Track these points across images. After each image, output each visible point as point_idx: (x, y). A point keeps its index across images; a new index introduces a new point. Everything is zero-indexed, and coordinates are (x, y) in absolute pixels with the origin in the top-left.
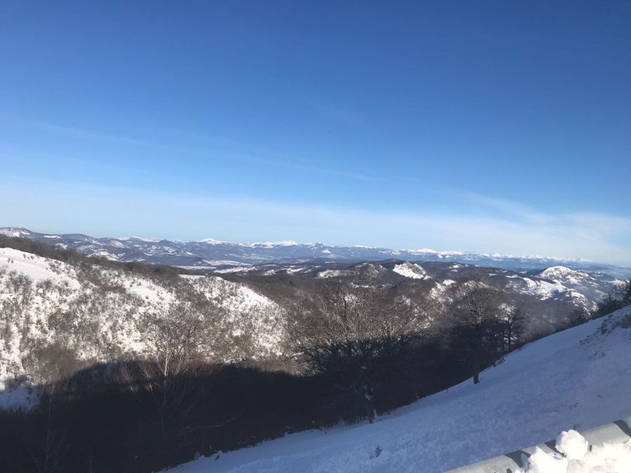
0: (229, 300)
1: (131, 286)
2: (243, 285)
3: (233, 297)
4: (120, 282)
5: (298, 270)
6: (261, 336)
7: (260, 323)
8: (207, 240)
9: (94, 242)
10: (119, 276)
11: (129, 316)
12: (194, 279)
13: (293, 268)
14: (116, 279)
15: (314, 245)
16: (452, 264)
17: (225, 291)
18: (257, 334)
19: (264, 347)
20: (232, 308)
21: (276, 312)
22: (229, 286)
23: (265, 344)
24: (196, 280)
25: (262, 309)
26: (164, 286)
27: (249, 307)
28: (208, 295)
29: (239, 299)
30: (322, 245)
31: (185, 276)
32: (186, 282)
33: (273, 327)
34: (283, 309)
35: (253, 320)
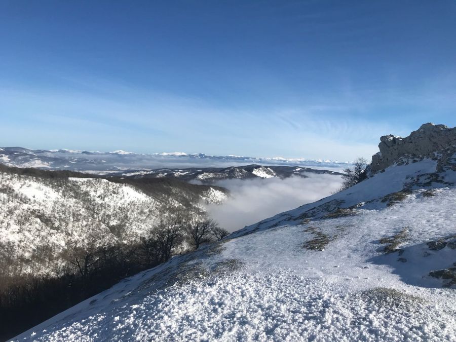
0: (110, 197)
1: (21, 188)
2: (125, 186)
3: (115, 195)
4: (11, 184)
5: (185, 173)
6: (135, 225)
7: (135, 214)
8: (118, 151)
9: (30, 153)
10: (11, 179)
11: (11, 212)
12: (82, 181)
13: (181, 172)
14: (8, 182)
15: (198, 155)
16: (295, 168)
17: (108, 190)
18: (131, 224)
19: (136, 233)
20: (112, 204)
21: (151, 206)
22: (113, 185)
23: (137, 231)
24: (84, 181)
25: (138, 203)
26: (52, 187)
27: (128, 202)
28: (92, 194)
29: (119, 196)
30: (204, 155)
31: (74, 179)
32: (74, 184)
33: (147, 217)
34: (158, 203)
35: (129, 213)
